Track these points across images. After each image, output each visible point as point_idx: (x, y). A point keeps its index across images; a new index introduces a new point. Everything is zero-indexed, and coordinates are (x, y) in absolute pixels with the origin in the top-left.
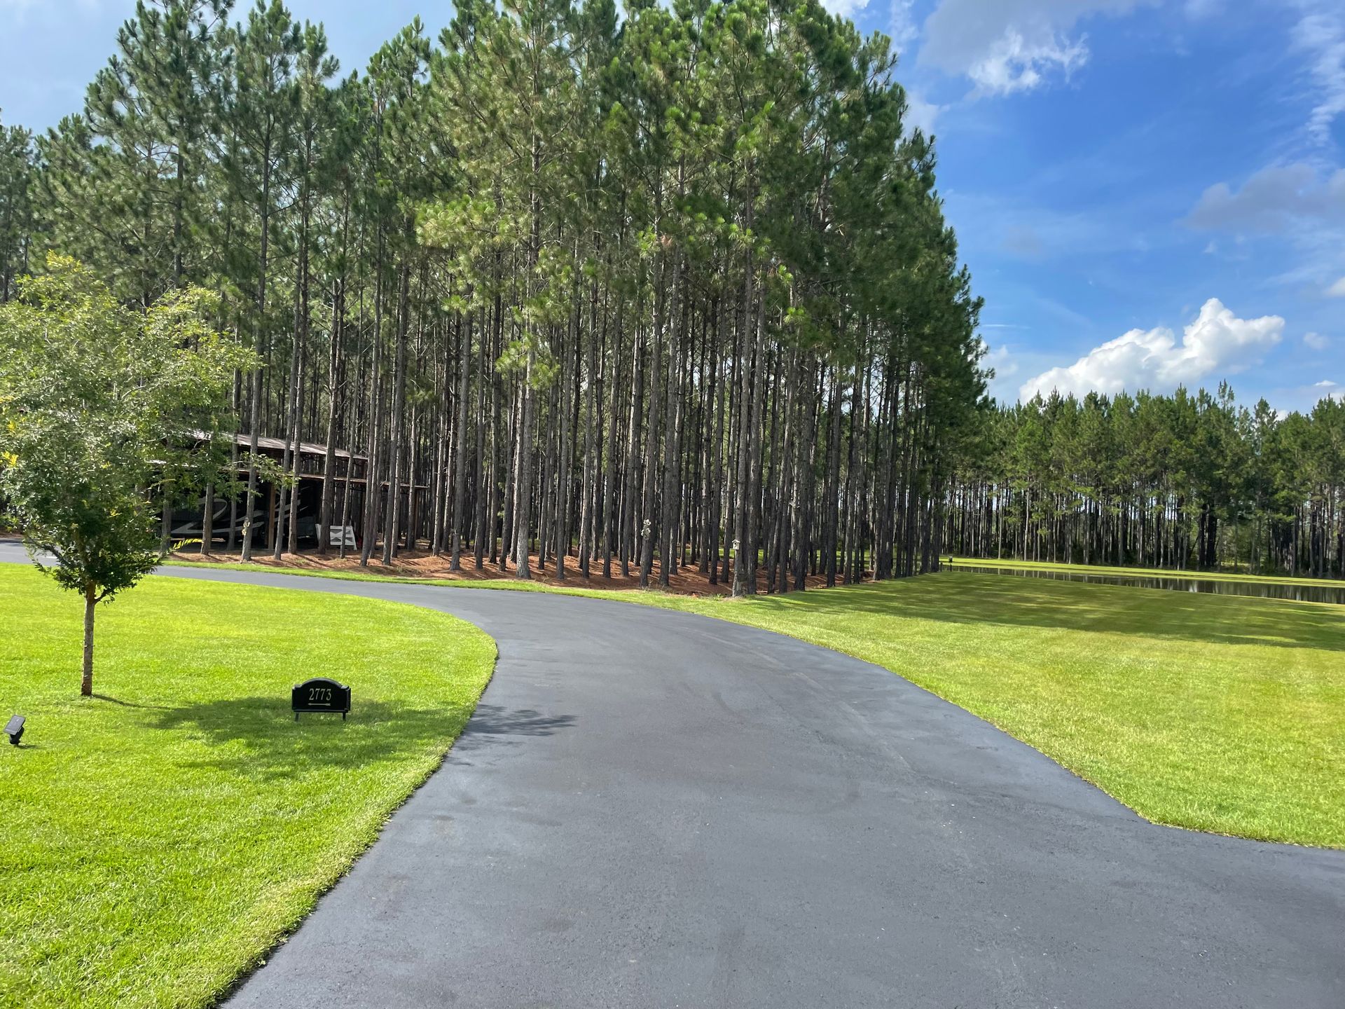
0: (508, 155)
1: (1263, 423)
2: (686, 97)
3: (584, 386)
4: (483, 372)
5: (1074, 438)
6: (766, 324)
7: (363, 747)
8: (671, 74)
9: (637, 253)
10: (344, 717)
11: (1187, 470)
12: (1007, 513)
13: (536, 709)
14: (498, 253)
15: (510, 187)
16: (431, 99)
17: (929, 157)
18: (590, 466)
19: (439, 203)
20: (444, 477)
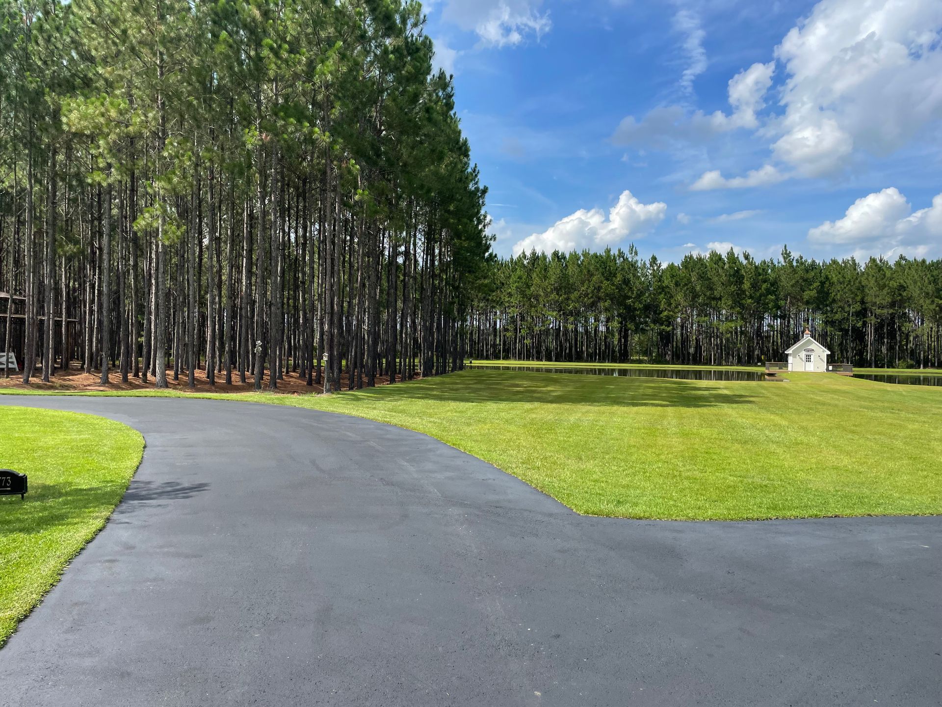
0: (138, 65)
1: (654, 270)
2: (277, 32)
3: (206, 241)
4: (122, 231)
5: (545, 280)
6: (342, 200)
7: (41, 518)
8: (266, 14)
9: (244, 144)
10: (23, 497)
11: (612, 300)
12: (506, 330)
13: (178, 481)
14: (132, 140)
15: (139, 89)
16: (71, 17)
17: (449, 89)
18: (213, 302)
19: (81, 99)
20: (91, 312)
